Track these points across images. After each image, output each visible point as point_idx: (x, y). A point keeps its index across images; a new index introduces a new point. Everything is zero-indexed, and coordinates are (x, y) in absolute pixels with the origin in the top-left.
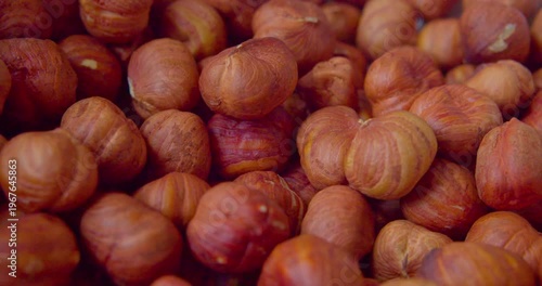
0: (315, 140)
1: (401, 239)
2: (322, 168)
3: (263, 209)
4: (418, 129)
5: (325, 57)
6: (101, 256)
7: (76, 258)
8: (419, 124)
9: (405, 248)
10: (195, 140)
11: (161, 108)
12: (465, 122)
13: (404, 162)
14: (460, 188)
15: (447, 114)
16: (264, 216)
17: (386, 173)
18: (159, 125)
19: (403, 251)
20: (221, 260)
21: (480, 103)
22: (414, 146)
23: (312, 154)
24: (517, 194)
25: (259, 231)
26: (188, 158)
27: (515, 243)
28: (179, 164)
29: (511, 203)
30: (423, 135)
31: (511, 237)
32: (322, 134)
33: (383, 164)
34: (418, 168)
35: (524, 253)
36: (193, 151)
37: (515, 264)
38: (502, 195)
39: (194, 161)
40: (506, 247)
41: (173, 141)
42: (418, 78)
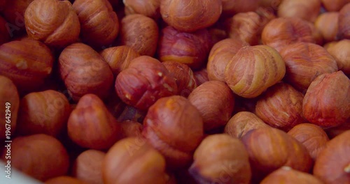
0: (218, 53)
1: (243, 121)
2: (215, 70)
3: (160, 74)
4: (273, 57)
5: (246, 11)
6: (64, 75)
7: (49, 70)
8: (275, 55)
9: (244, 127)
10: (147, 34)
11: (136, 12)
12: (309, 65)
13: (256, 74)
14: (291, 102)
15: (300, 58)
16: (160, 78)
17: (244, 78)
18: (130, 21)
19: (242, 128)
20: (128, 96)
21: (325, 58)
22: (266, 66)
23: (213, 61)
24: (324, 115)
25: (153, 86)
26: (140, 42)
27: (311, 143)
28: (133, 44)
29: (320, 120)
30: (274, 62)
31: (309, 138)
32: (223, 51)
33: (243, 72)
34: (264, 80)
35: (314, 149)
36: (144, 39)
37: (297, 148)
38: (314, 113)
39: (143, 45)
40: (304, 144)
41: (135, 30)
42: (296, 36)
